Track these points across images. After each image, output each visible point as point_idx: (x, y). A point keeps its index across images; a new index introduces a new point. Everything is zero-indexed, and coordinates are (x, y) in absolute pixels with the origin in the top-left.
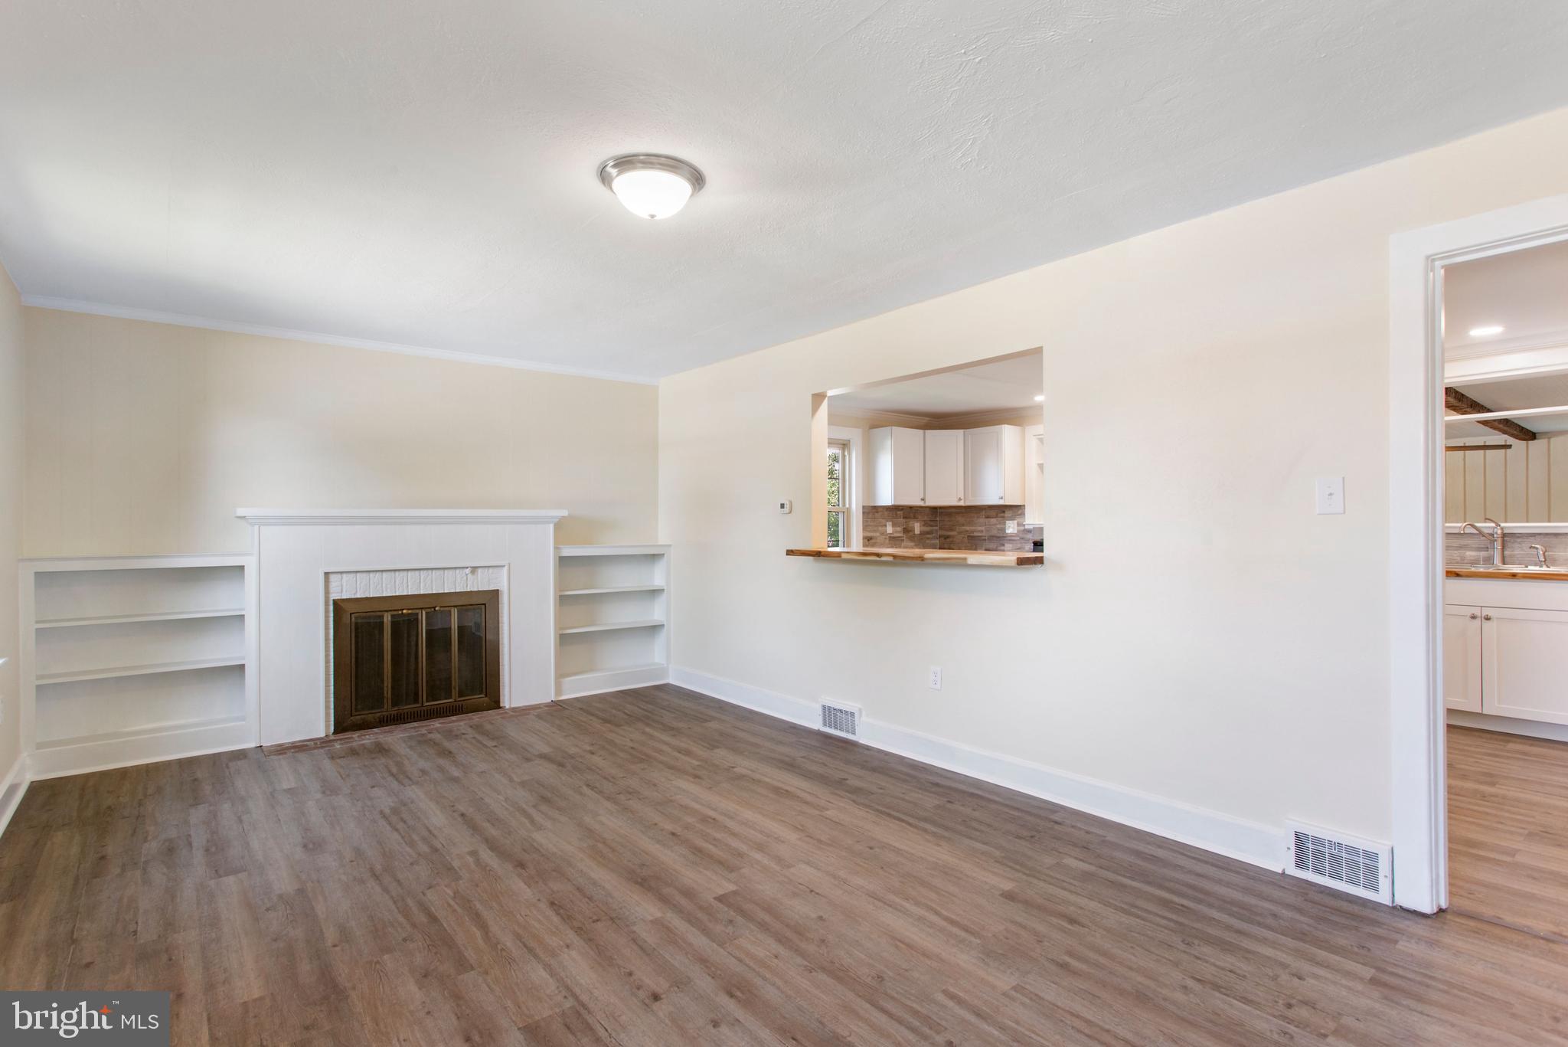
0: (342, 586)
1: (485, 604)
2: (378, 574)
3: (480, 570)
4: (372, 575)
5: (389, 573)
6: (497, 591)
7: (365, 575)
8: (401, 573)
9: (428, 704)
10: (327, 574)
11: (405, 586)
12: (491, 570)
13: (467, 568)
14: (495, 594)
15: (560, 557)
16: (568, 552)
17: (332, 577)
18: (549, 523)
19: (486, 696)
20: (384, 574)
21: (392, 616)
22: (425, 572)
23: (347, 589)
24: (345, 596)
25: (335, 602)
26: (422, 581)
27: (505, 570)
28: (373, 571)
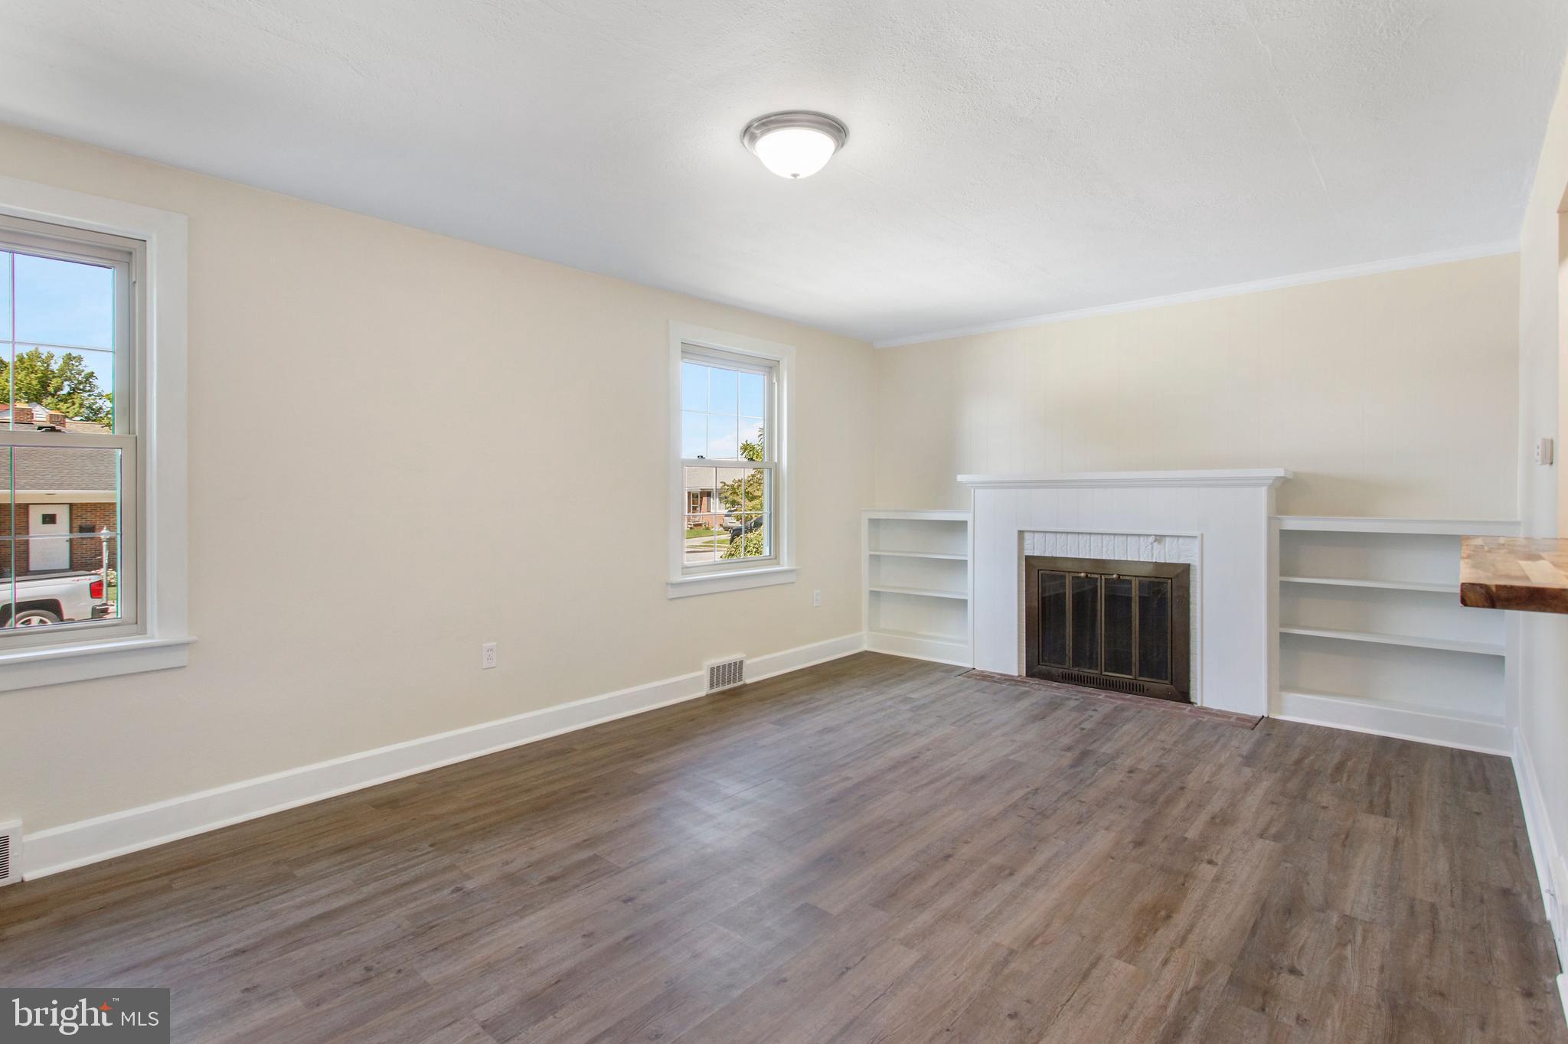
0: (1034, 543)
1: (1171, 579)
2: (1063, 535)
3: (1168, 539)
4: (1059, 536)
5: (1074, 535)
6: (1189, 565)
7: (1052, 535)
8: (1085, 536)
9: (1106, 673)
10: (1021, 533)
11: (1088, 548)
12: (1181, 540)
13: (1151, 535)
14: (1186, 569)
15: (1281, 530)
16: (1293, 523)
17: (1027, 536)
18: (1259, 485)
19: (1172, 683)
20: (1070, 536)
21: (1073, 578)
22: (1108, 536)
23: (1037, 548)
24: (1037, 554)
25: (1028, 558)
26: (1104, 545)
27: (1197, 542)
28: (1060, 532)
